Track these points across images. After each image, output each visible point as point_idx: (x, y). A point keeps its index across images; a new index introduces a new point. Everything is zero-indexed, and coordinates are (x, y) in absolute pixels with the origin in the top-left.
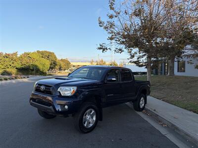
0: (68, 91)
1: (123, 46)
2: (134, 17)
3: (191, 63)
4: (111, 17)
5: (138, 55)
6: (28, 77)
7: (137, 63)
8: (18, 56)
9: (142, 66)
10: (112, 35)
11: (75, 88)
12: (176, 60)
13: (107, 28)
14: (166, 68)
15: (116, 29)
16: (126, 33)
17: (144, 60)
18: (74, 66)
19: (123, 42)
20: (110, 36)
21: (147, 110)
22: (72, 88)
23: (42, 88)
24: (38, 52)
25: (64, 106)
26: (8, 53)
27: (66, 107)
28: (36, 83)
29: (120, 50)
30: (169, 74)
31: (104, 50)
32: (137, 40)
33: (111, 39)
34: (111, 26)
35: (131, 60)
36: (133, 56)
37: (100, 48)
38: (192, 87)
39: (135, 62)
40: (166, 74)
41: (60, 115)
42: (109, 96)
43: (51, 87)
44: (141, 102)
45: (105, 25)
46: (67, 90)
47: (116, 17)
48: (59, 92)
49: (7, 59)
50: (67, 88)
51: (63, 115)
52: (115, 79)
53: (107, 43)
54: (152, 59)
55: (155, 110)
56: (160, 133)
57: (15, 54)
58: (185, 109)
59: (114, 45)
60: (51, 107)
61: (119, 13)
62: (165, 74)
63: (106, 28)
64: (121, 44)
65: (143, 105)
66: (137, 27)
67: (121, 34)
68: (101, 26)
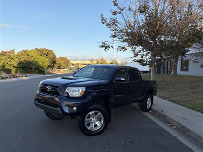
0: (76, 92)
1: (125, 44)
2: (138, 13)
3: (197, 62)
4: (115, 13)
5: (142, 53)
6: (26, 76)
7: (141, 62)
8: (16, 53)
9: (145, 65)
10: (115, 33)
11: (84, 89)
12: (180, 58)
13: (110, 25)
14: (169, 67)
15: (119, 26)
16: (129, 31)
17: (147, 58)
18: (73, 65)
19: (127, 40)
20: (113, 33)
21: (154, 111)
22: (80, 88)
23: (49, 88)
24: (37, 49)
25: (73, 108)
26: (4, 51)
27: (75, 108)
28: (41, 83)
29: (123, 48)
30: (172, 73)
31: (106, 48)
32: (141, 38)
33: (114, 36)
34: (114, 23)
35: (135, 58)
36: (136, 55)
37: (102, 46)
38: (197, 86)
39: (139, 61)
40: (169, 73)
41: (68, 117)
42: (118, 97)
43: (58, 87)
44: (148, 103)
45: (107, 22)
46: (74, 91)
47: (120, 13)
48: (67, 93)
49: (4, 57)
50: (75, 89)
51: (70, 117)
52: (123, 79)
53: (110, 41)
54: (156, 58)
55: (162, 111)
56: (171, 135)
57: (13, 52)
58: (193, 109)
59: (117, 43)
60: (58, 109)
61: (123, 10)
62: (167, 73)
63: (108, 25)
64: (124, 41)
65: (150, 105)
66: (141, 24)
67: (124, 31)
68: (103, 23)
